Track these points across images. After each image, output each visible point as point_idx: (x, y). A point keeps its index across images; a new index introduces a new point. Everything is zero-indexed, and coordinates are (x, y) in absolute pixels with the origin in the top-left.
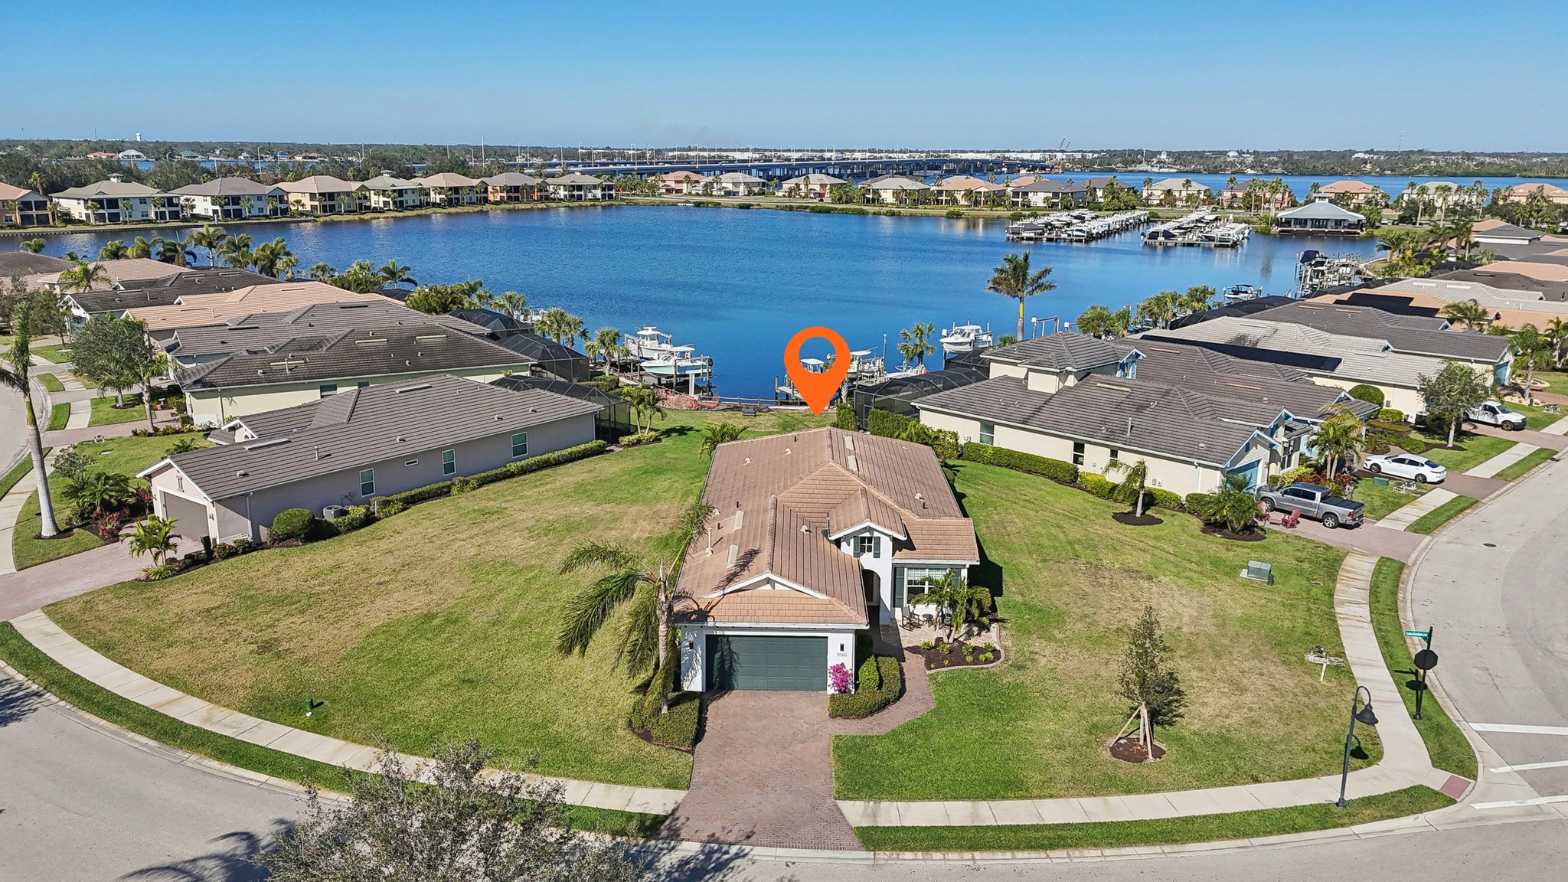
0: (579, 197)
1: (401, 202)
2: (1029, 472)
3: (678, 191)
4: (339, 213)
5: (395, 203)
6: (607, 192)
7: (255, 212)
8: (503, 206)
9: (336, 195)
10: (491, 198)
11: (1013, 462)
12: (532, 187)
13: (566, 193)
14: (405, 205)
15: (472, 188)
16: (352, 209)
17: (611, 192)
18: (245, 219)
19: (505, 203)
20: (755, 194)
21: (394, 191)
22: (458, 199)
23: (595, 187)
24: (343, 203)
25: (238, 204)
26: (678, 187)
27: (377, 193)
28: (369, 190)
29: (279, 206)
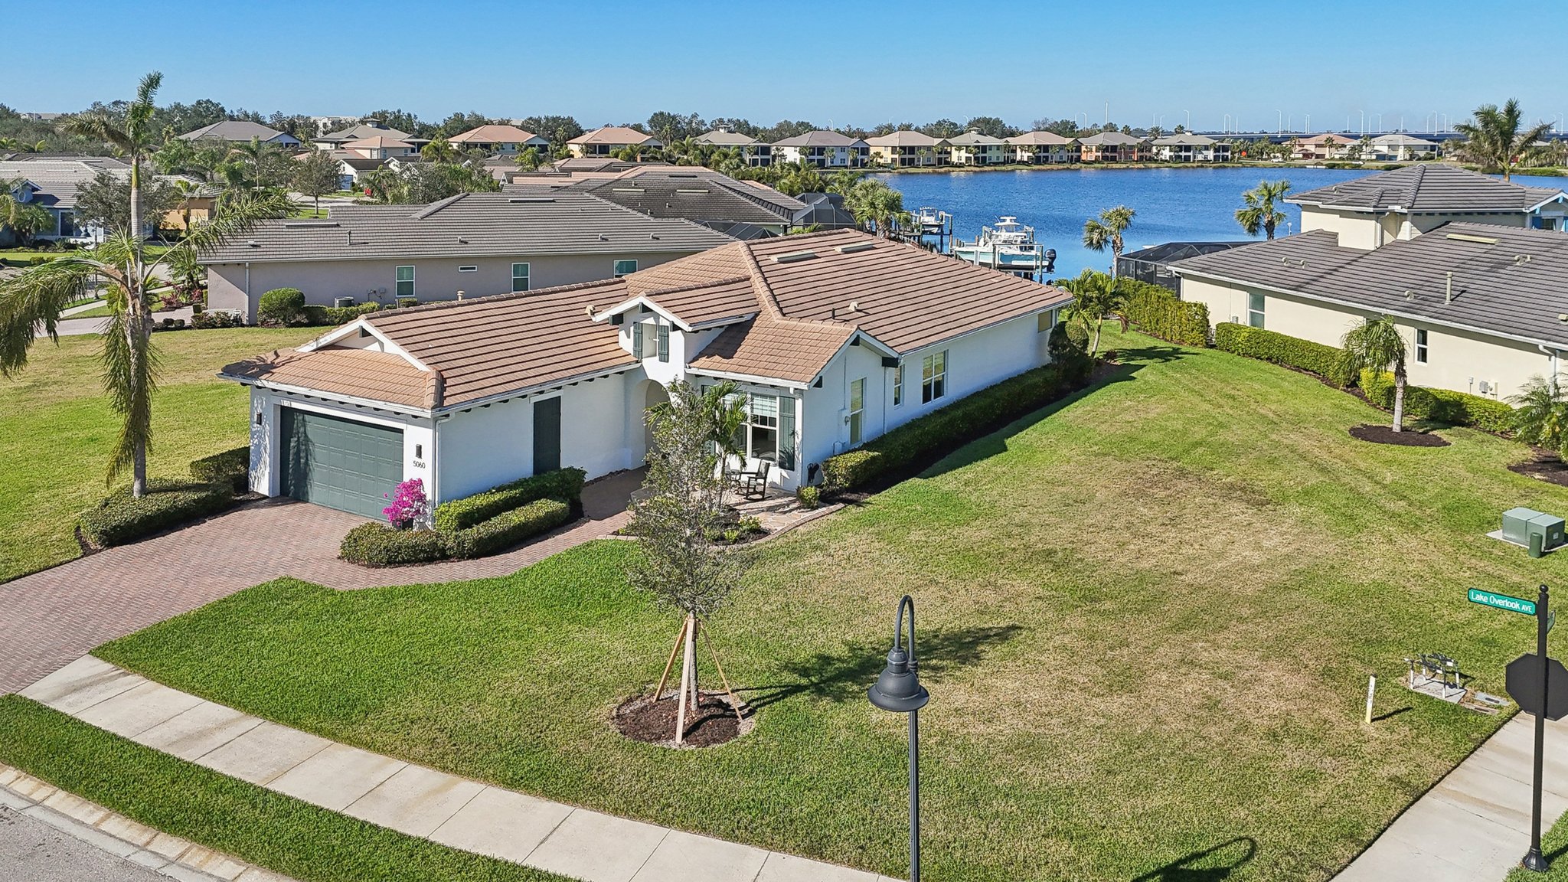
0: (1187, 158)
1: (984, 158)
2: (1298, 369)
3: (1322, 156)
4: (918, 167)
5: (976, 159)
6: (1221, 154)
7: (837, 162)
8: (1097, 165)
9: (916, 149)
10: (1084, 157)
11: (1274, 351)
12: (1132, 147)
13: (1172, 154)
14: (988, 161)
15: (1062, 147)
16: (931, 163)
17: (1226, 154)
18: (826, 168)
19: (1099, 163)
20: (1419, 159)
21: (978, 147)
22: (1047, 157)
23: (1207, 148)
24: (922, 157)
25: (822, 154)
26: (1320, 151)
27: (959, 148)
28: (951, 146)
29: (860, 157)
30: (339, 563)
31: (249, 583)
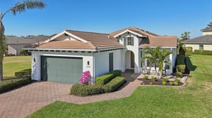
30: (71, 96)
31: (45, 104)
